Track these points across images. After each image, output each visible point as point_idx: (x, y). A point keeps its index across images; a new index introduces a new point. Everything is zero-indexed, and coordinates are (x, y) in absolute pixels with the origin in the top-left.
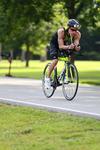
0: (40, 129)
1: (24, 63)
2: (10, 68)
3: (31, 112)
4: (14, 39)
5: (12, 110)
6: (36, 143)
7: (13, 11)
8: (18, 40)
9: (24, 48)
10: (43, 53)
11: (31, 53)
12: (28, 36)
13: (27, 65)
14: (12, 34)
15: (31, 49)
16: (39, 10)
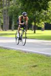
1: (33, 32)
3: (37, 56)
5: (27, 55)
7: (28, 5)
8: (30, 19)
9: (33, 24)
10: (43, 26)
11: (37, 26)
12: (35, 17)
13: (35, 32)
15: (37, 24)
16: (41, 4)
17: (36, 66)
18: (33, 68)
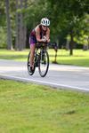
0: (83, 111)
1: (68, 52)
2: (56, 56)
3: (75, 95)
4: (60, 30)
5: (58, 93)
6: (80, 123)
8: (63, 31)
9: (69, 38)
10: (86, 42)
11: (75, 42)
13: (71, 53)
14: (58, 26)
15: (75, 39)
17: (73, 112)
18: (69, 116)
